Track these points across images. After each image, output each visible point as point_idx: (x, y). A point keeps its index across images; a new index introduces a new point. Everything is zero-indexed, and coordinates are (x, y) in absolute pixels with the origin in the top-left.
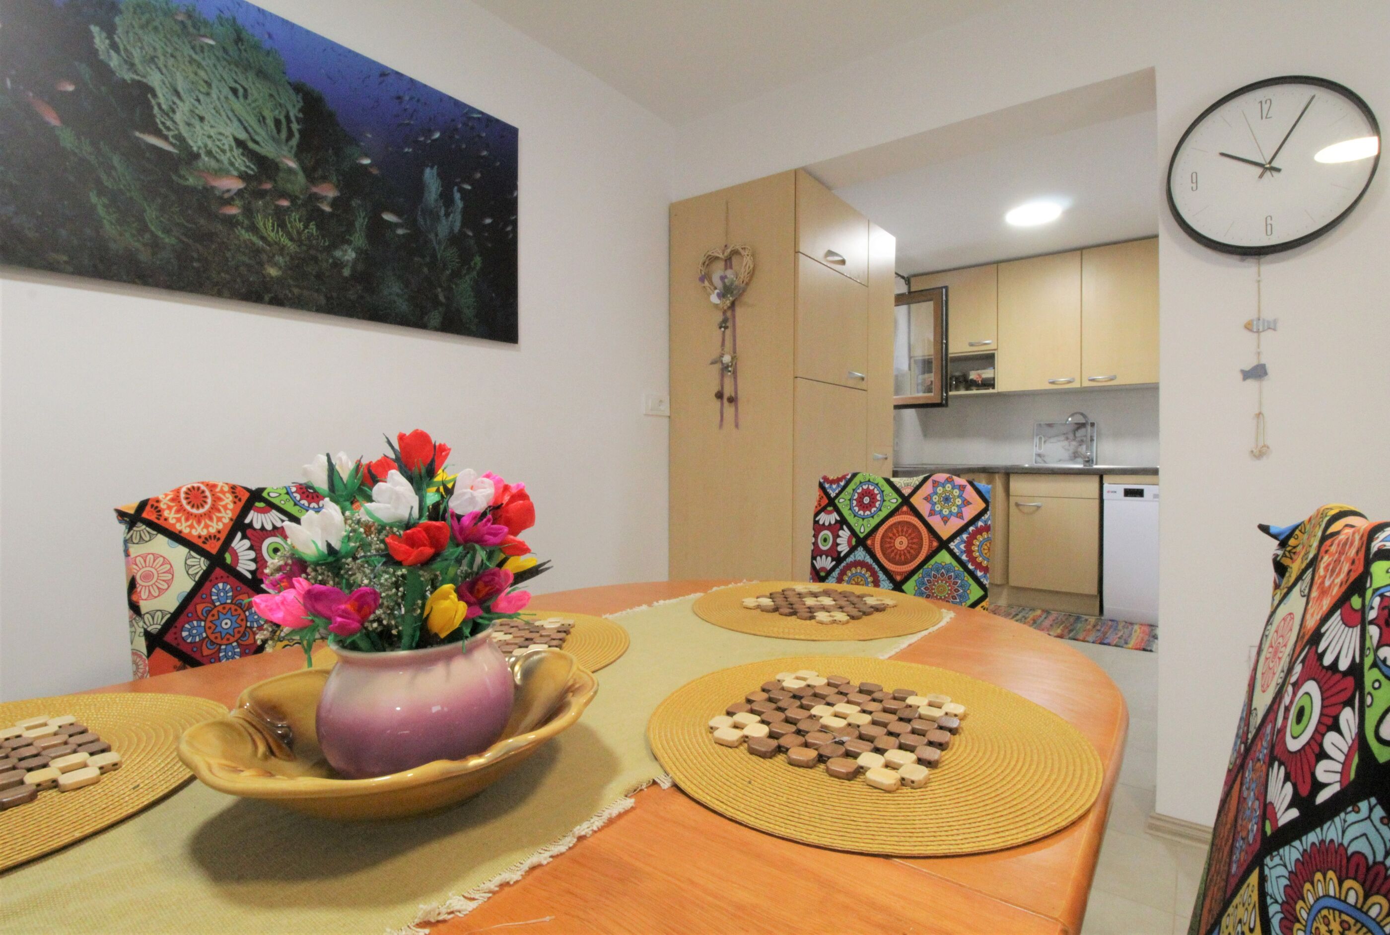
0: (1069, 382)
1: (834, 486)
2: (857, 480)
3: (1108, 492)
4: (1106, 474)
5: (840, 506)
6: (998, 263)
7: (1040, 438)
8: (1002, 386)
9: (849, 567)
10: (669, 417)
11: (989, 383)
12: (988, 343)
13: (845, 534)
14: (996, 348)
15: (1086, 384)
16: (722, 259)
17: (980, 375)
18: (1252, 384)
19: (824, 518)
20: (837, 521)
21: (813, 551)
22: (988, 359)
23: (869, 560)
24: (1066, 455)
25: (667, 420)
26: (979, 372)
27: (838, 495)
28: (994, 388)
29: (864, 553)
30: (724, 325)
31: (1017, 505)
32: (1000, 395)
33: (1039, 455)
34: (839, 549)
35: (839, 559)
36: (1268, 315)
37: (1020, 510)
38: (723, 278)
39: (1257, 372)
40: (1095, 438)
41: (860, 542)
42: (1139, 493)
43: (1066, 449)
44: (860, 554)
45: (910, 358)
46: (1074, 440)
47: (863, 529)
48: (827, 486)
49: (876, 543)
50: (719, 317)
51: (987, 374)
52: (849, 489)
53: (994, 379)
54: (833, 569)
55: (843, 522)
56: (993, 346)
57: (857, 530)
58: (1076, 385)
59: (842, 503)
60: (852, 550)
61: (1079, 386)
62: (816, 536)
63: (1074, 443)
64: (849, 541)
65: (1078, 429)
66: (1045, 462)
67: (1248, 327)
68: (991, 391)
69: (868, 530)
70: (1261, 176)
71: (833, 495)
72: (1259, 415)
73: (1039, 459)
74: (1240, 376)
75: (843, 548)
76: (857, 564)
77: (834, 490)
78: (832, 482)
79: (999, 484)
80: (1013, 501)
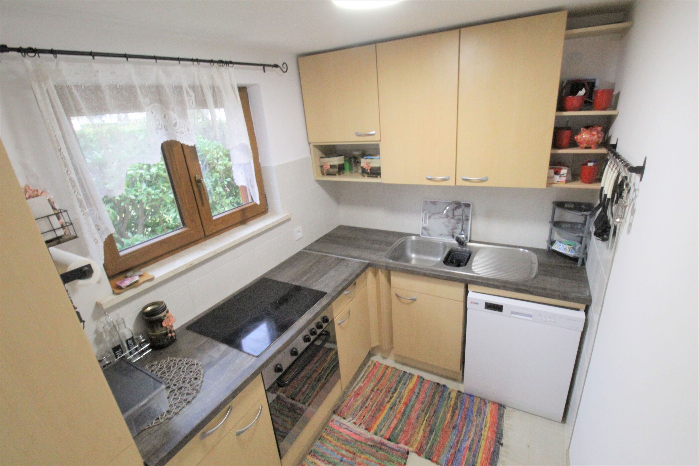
0: (444, 180)
3: (471, 302)
4: (471, 284)
7: (426, 214)
8: (387, 177)
11: (377, 173)
12: (373, 133)
14: (379, 140)
15: (460, 183)
17: (369, 163)
22: (374, 150)
24: (445, 231)
26: (368, 160)
28: (380, 178)
31: (397, 295)
32: (385, 185)
33: (424, 228)
37: (400, 300)
40: (470, 218)
42: (498, 308)
43: (446, 226)
45: (309, 144)
46: (453, 218)
51: (373, 163)
53: (379, 170)
56: (377, 138)
58: (451, 183)
61: (453, 184)
63: (453, 221)
65: (457, 208)
66: (429, 235)
68: (378, 180)
73: (425, 232)
79: (382, 276)
80: (393, 291)
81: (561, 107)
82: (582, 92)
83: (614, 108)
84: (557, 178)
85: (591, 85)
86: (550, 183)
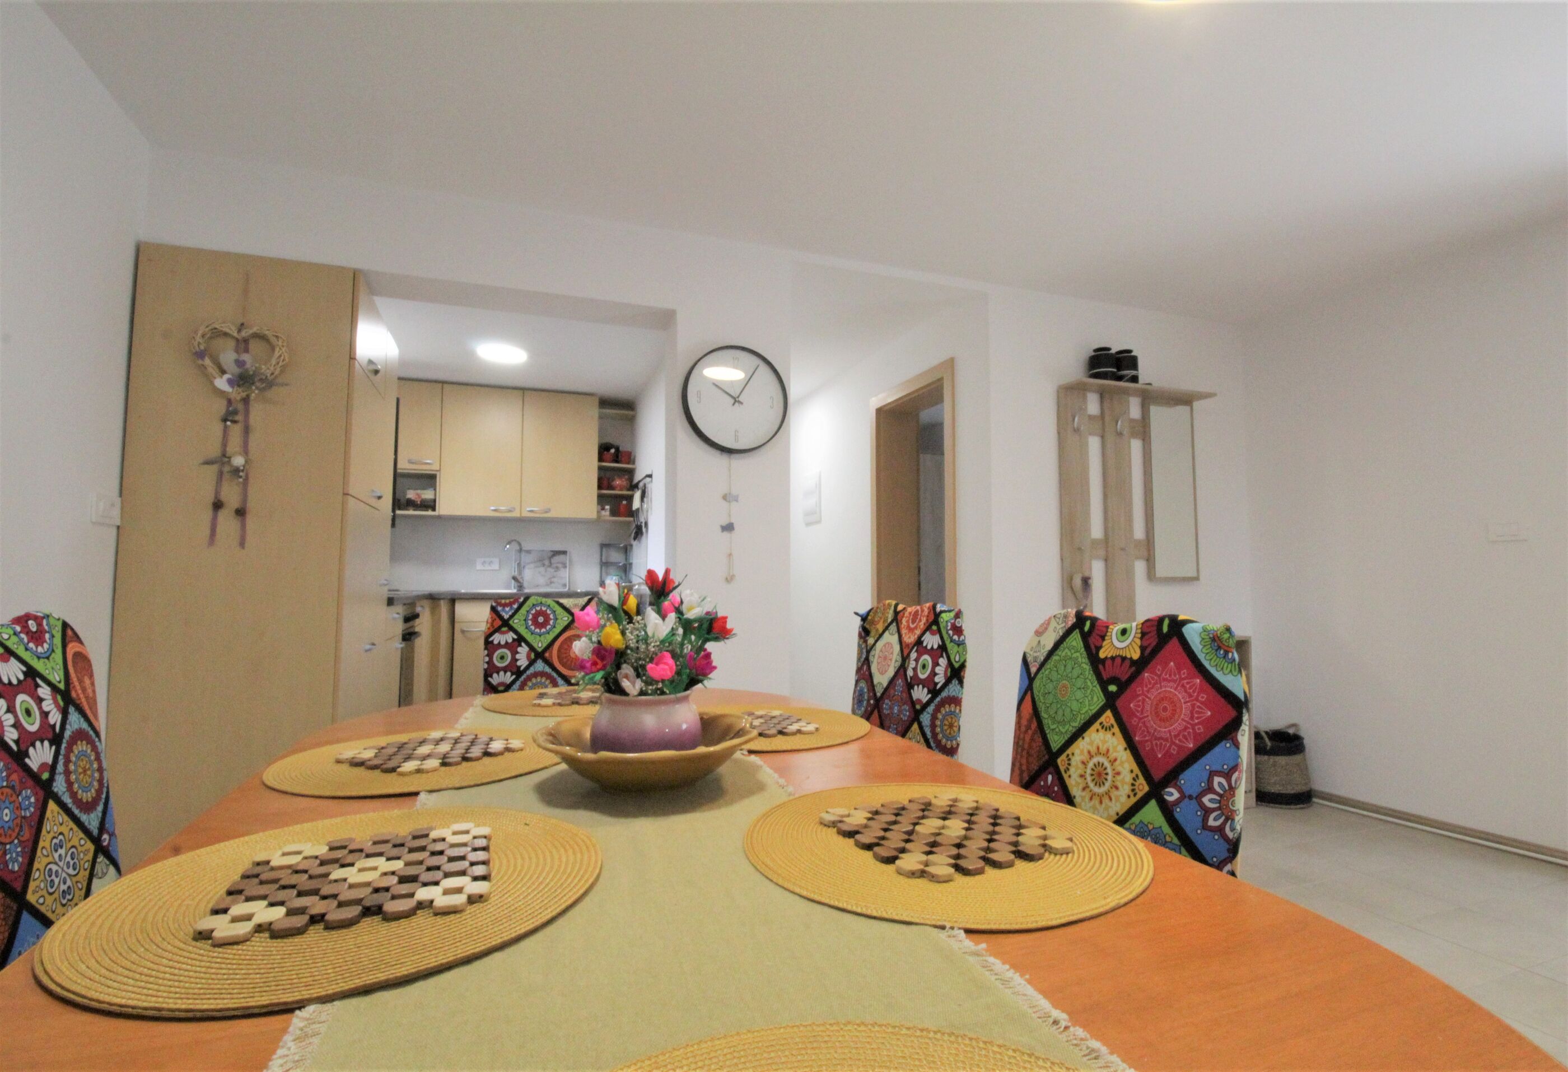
0: (510, 511)
1: (507, 609)
2: (529, 603)
5: (515, 626)
6: (443, 382)
8: (444, 508)
9: (529, 678)
10: (118, 527)
11: (430, 505)
12: (429, 463)
13: (523, 650)
14: (438, 468)
15: (525, 514)
16: (233, 337)
17: (419, 495)
18: (726, 534)
19: (497, 638)
20: (514, 640)
21: (486, 670)
22: (430, 479)
23: (548, 669)
25: (114, 531)
26: (419, 491)
27: (512, 616)
28: (434, 509)
29: (543, 664)
30: (228, 417)
31: (463, 632)
32: (439, 517)
34: (519, 663)
35: (518, 673)
36: (734, 492)
38: (240, 363)
39: (729, 528)
41: (539, 655)
44: (540, 666)
47: (539, 646)
48: (499, 609)
49: (554, 655)
50: (220, 407)
51: (428, 495)
52: (523, 610)
53: (435, 501)
54: (513, 682)
55: (520, 640)
56: (436, 467)
57: (535, 645)
58: (516, 514)
59: (517, 622)
60: (532, 663)
61: (518, 515)
62: (490, 655)
64: (528, 656)
67: (725, 498)
68: (430, 513)
69: (545, 645)
70: (734, 404)
71: (506, 617)
72: (730, 555)
74: (720, 529)
75: (523, 662)
76: (536, 675)
77: (507, 613)
78: (505, 605)
79: (444, 608)
80: (457, 626)
81: (601, 459)
82: (613, 451)
83: (634, 463)
84: (603, 513)
85: (617, 449)
86: (599, 516)
